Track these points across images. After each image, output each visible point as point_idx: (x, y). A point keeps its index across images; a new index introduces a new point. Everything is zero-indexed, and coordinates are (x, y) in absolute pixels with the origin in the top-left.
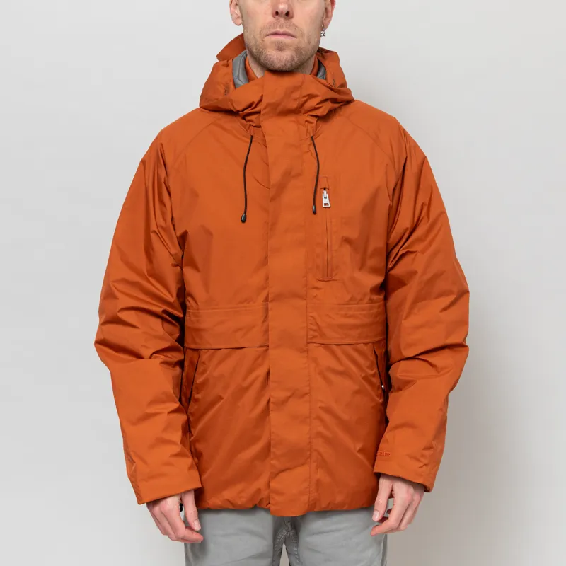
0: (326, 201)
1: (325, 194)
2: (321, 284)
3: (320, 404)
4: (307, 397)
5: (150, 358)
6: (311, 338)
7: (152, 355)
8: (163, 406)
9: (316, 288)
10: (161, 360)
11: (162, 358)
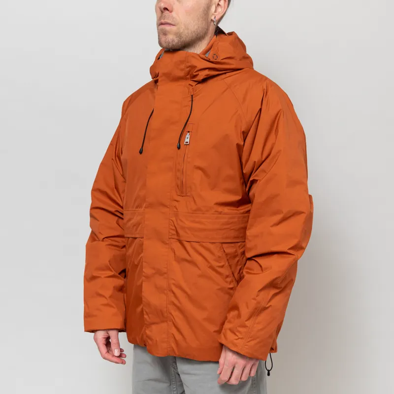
0: (187, 140)
1: (188, 136)
2: (178, 198)
3: (173, 282)
4: (166, 275)
5: (103, 241)
6: (171, 235)
7: (104, 238)
8: (103, 272)
9: (177, 201)
10: (107, 243)
11: (109, 241)
